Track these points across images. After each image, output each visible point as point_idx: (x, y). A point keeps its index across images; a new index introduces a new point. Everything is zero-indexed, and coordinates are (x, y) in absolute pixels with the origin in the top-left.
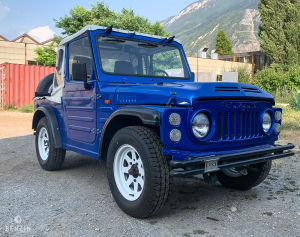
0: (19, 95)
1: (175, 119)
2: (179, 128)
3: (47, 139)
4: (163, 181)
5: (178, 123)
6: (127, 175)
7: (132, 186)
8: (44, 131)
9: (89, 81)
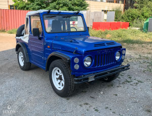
0: (7, 24)
1: (77, 60)
2: (78, 64)
3: (22, 56)
4: (72, 84)
5: (78, 62)
6: (57, 79)
7: (59, 83)
8: (21, 53)
9: (40, 36)
